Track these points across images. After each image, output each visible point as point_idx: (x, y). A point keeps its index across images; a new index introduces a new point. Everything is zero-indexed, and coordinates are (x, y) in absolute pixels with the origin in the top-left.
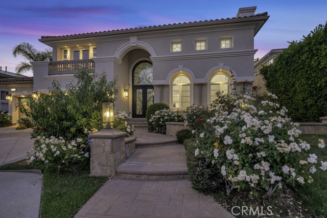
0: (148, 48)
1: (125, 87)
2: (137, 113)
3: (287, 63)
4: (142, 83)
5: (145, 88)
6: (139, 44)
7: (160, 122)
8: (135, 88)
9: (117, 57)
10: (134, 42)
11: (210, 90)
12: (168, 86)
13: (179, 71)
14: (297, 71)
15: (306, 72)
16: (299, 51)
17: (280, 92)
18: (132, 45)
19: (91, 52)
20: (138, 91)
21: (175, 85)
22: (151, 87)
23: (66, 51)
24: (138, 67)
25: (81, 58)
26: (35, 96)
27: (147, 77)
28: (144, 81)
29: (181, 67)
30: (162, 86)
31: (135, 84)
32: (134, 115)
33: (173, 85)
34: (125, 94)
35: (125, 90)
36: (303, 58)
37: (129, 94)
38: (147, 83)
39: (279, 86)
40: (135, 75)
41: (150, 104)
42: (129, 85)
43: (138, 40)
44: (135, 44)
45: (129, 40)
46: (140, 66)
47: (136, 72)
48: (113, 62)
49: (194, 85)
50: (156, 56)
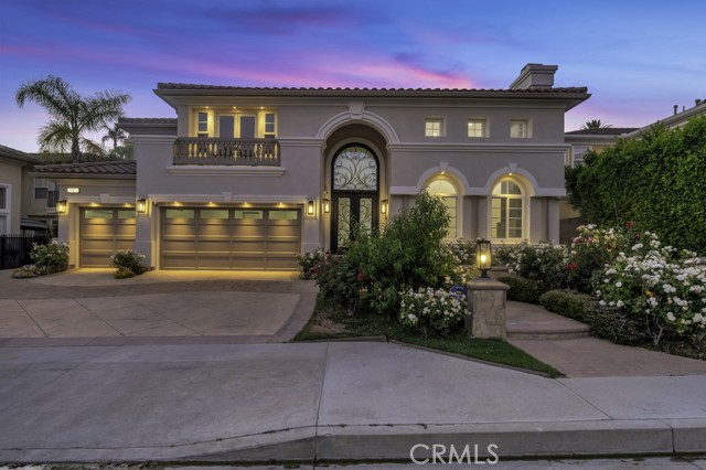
0: (384, 126)
2: (340, 244)
3: (618, 172)
4: (351, 187)
5: (355, 196)
6: (365, 116)
9: (321, 136)
10: (356, 113)
13: (439, 171)
14: (637, 187)
15: (652, 191)
16: (641, 158)
17: (603, 216)
18: (354, 117)
19: (262, 122)
20: (341, 200)
22: (368, 194)
23: (203, 117)
25: (237, 134)
26: (141, 207)
27: (362, 176)
28: (355, 182)
29: (445, 164)
30: (407, 198)
31: (336, 188)
35: (324, 200)
36: (648, 169)
38: (359, 187)
39: (601, 205)
40: (337, 170)
43: (365, 110)
44: (360, 117)
45: (347, 108)
47: (338, 163)
48: (318, 148)
49: (465, 197)
50: (399, 143)
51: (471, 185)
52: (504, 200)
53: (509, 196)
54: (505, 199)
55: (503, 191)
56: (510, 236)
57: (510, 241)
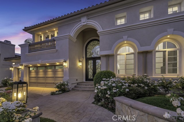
1: (79, 59)
2: (89, 77)
4: (92, 56)
5: (94, 59)
6: (88, 23)
7: (107, 96)
8: (87, 60)
9: (72, 35)
11: (155, 58)
12: (113, 56)
13: (124, 41)
18: (83, 24)
20: (90, 62)
21: (119, 55)
22: (99, 58)
23: (41, 37)
24: (90, 44)
26: (21, 67)
27: (96, 51)
28: (94, 54)
29: (125, 37)
30: (108, 56)
31: (87, 57)
32: (87, 79)
33: (117, 55)
34: (80, 64)
35: (79, 61)
37: (83, 64)
38: (95, 56)
40: (88, 50)
41: (98, 71)
42: (83, 58)
43: (88, 20)
44: (85, 23)
46: (91, 43)
47: (88, 48)
48: (68, 39)
49: (139, 53)
50: (102, 31)
51: (141, 45)
52: (164, 52)
53: (167, 50)
54: (166, 51)
55: (164, 47)
56: (168, 73)
57: (168, 76)
